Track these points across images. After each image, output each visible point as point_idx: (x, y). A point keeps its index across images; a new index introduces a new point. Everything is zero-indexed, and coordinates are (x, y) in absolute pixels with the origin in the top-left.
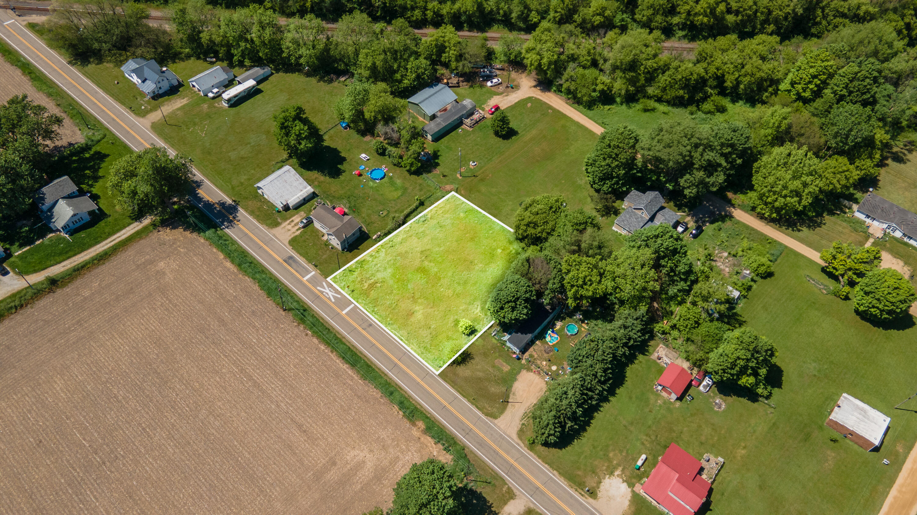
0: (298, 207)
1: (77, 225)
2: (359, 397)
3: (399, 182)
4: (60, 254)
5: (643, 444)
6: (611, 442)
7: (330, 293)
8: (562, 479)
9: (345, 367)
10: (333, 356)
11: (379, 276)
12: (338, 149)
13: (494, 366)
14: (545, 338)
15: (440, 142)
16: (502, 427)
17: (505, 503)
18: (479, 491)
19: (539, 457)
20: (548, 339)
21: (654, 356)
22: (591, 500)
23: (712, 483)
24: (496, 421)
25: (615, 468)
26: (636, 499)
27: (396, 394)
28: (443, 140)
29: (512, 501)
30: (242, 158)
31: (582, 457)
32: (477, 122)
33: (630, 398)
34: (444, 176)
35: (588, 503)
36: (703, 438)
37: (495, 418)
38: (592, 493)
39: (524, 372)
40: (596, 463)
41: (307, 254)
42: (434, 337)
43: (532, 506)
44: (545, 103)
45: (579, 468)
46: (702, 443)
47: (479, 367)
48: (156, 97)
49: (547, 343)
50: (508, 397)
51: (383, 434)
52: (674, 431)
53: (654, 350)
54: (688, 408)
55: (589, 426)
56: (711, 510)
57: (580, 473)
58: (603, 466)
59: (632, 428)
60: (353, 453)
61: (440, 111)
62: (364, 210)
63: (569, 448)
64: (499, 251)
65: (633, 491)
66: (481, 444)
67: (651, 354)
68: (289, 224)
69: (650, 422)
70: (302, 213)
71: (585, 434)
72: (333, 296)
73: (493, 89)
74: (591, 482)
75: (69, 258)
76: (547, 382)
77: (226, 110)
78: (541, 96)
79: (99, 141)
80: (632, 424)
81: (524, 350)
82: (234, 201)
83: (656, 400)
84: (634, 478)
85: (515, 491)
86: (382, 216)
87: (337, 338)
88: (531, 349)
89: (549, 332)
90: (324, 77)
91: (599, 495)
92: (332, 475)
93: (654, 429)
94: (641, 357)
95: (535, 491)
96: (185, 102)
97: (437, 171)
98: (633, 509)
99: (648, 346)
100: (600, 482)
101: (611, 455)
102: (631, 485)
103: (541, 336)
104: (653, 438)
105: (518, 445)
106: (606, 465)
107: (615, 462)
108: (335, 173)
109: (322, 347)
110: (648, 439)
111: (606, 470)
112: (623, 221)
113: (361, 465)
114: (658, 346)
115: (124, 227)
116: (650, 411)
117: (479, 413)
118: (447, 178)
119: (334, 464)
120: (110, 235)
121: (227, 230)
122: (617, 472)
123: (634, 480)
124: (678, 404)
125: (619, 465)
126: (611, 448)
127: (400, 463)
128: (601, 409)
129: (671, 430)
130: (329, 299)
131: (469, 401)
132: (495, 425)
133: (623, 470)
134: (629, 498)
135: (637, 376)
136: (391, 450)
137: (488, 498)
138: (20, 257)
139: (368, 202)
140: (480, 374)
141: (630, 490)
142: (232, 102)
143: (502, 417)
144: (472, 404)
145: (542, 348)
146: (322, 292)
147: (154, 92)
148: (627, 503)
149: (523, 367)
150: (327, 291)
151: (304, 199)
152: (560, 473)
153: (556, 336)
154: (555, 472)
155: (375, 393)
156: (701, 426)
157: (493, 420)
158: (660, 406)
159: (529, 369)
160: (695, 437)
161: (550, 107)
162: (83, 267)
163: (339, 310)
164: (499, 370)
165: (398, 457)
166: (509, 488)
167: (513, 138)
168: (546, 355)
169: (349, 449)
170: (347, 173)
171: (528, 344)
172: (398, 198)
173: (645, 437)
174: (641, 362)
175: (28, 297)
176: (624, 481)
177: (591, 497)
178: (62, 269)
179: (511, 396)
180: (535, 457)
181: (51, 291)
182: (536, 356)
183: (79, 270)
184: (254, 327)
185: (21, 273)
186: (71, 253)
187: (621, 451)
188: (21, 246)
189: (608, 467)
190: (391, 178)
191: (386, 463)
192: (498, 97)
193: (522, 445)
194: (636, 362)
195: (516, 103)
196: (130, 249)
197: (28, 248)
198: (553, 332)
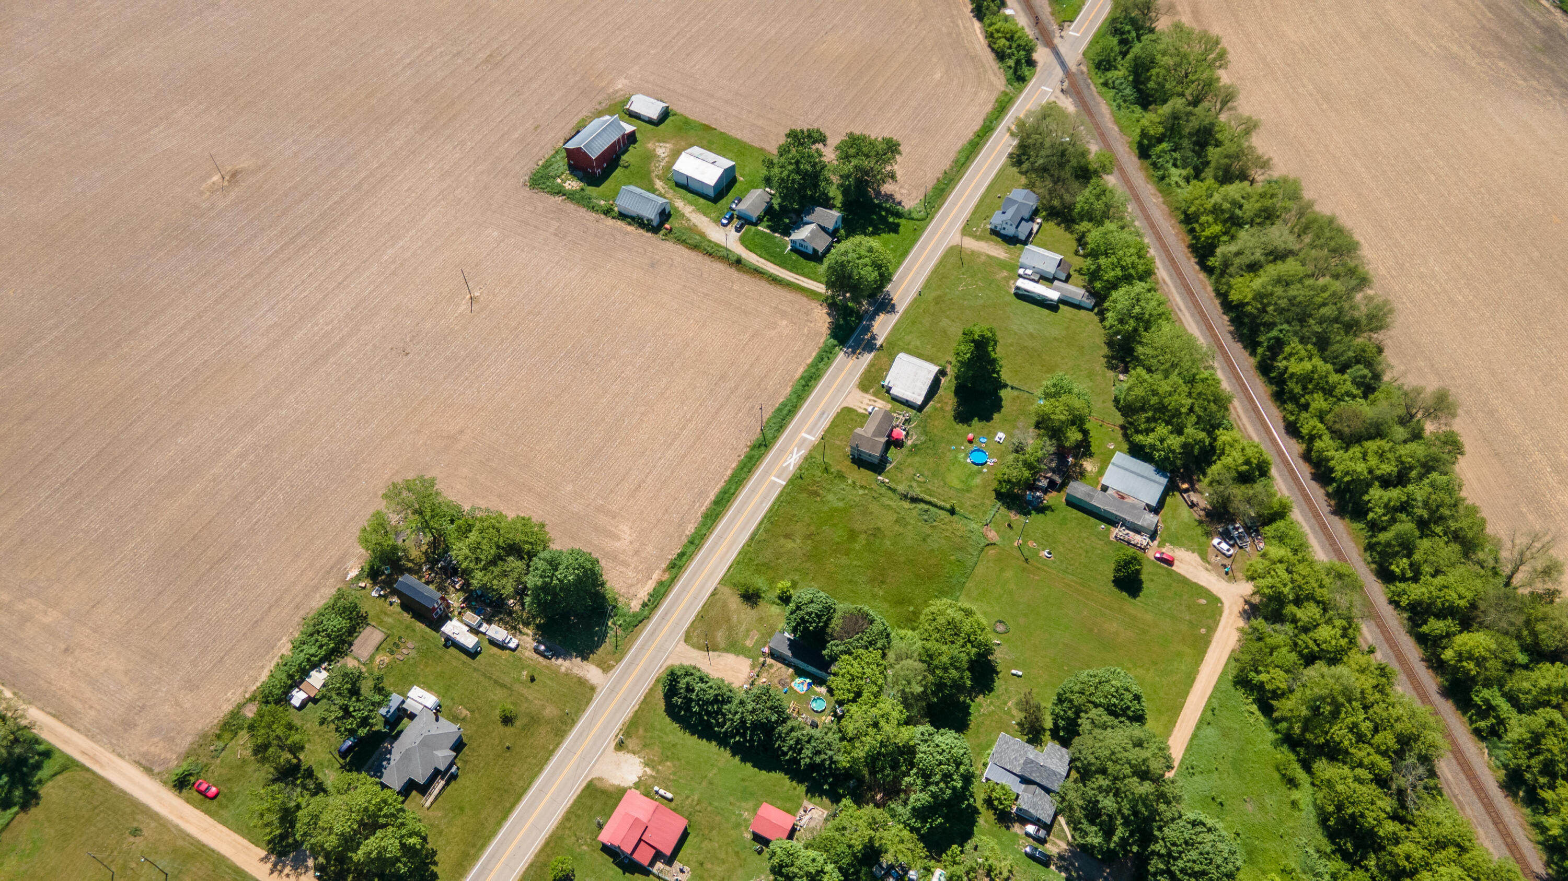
0: (895, 399)
1: (802, 249)
2: (682, 518)
3: (978, 480)
4: (768, 253)
5: (688, 797)
6: (683, 762)
7: (792, 460)
8: (631, 714)
9: (712, 496)
10: (722, 484)
11: (830, 497)
12: (1003, 410)
13: (748, 631)
14: (800, 676)
15: (1070, 508)
16: (677, 649)
17: (598, 666)
18: (607, 640)
19: (651, 690)
20: (799, 680)
21: (807, 804)
22: (613, 745)
23: (654, 875)
24: (682, 642)
25: (653, 768)
26: (621, 792)
27: (692, 547)
28: (1075, 511)
29: (601, 671)
30: (945, 332)
31: (661, 734)
32: (1129, 543)
33: (743, 780)
34: (1009, 525)
35: (609, 743)
36: (708, 866)
37: (686, 641)
38: (620, 746)
39: (750, 662)
40: (656, 748)
41: (836, 426)
42: (767, 566)
43: (598, 690)
44: (1217, 623)
45: (646, 730)
46: (702, 864)
47: (743, 616)
48: (995, 232)
49: (793, 680)
50: (714, 650)
51: (650, 548)
52: (711, 831)
53: (815, 804)
54: (745, 848)
55: (699, 738)
56: (624, 874)
57: (641, 732)
58: (654, 756)
59: (705, 783)
60: (626, 528)
61: (1118, 492)
62: (917, 459)
63: (668, 719)
64: (911, 609)
65: (630, 788)
66: (653, 633)
67: (809, 800)
68: (870, 400)
69: (716, 804)
70: (890, 406)
71: (687, 734)
72: (789, 464)
73: (1211, 549)
74: (631, 743)
75: (767, 260)
76: (742, 687)
77: (1008, 292)
78: (1231, 614)
79: (913, 219)
80: (711, 783)
81: (774, 655)
82: (881, 346)
83: (747, 810)
84: (646, 788)
85: (611, 672)
86: (916, 478)
87: (741, 481)
88: (780, 665)
89: (808, 681)
90: (1116, 359)
91: (621, 754)
92: (603, 520)
93: (709, 809)
94: (802, 789)
95: (613, 690)
96: (1002, 257)
97: (1013, 516)
98: (611, 789)
99: (820, 796)
100: (634, 754)
101: (668, 764)
102: (637, 785)
103: (800, 673)
104: (698, 808)
105: (661, 667)
106: (656, 758)
107: (660, 768)
108: (963, 416)
109: (729, 472)
110: (695, 803)
111: (649, 759)
112: (1006, 743)
113: (616, 538)
114: (825, 808)
115: (815, 280)
116: (731, 803)
117: (687, 625)
118: (1008, 530)
119: (614, 517)
120: (803, 275)
121: (842, 354)
122: (649, 771)
123: (642, 788)
124: (749, 836)
125: (658, 772)
126: (677, 763)
127: (624, 569)
128: (722, 749)
129: (712, 829)
130: (785, 461)
131: (699, 613)
132: (679, 641)
133: (652, 776)
134: (622, 785)
135: (774, 786)
136: (635, 558)
137: (601, 649)
138: (757, 233)
139: (931, 460)
140: (735, 619)
141: (631, 785)
142: (1020, 292)
143: (689, 647)
144: (697, 616)
145: (784, 677)
146: (792, 453)
147: (996, 227)
148: (616, 782)
149: (755, 659)
150: (794, 457)
151: (907, 401)
152: (636, 712)
153: (805, 689)
154: (637, 707)
155: (690, 529)
156: (724, 863)
157: (683, 639)
158: (741, 815)
159: (753, 667)
160: (709, 856)
161: (1212, 630)
162: (761, 273)
163: (774, 472)
164: (746, 636)
165: (629, 565)
166: (613, 666)
167: (1124, 593)
168: (776, 681)
169: (630, 524)
170: (969, 428)
171: (785, 660)
172: (951, 488)
173: (696, 798)
174: (795, 789)
175: (720, 254)
176: (640, 778)
177: (616, 745)
178: (754, 262)
179: (716, 653)
180: (650, 686)
181: (731, 265)
182: (772, 671)
183: (757, 272)
184: (737, 414)
185: (742, 241)
186: (773, 259)
187: (674, 774)
188: (769, 227)
189: (653, 761)
190: (980, 472)
191: (622, 557)
192: (1198, 559)
193: (661, 671)
194: (794, 783)
195: (1195, 584)
196: (793, 294)
197: (768, 231)
198: (809, 684)
